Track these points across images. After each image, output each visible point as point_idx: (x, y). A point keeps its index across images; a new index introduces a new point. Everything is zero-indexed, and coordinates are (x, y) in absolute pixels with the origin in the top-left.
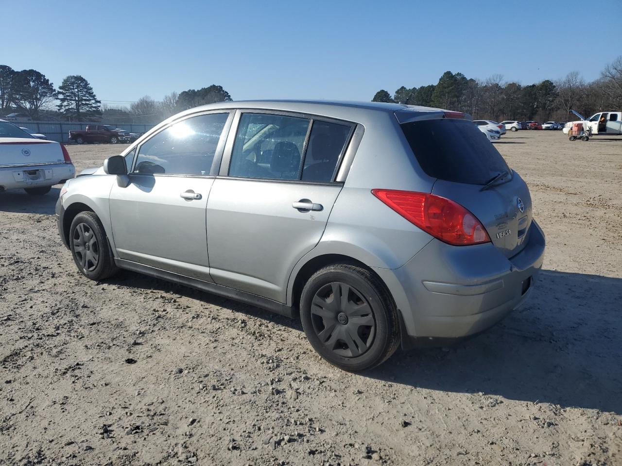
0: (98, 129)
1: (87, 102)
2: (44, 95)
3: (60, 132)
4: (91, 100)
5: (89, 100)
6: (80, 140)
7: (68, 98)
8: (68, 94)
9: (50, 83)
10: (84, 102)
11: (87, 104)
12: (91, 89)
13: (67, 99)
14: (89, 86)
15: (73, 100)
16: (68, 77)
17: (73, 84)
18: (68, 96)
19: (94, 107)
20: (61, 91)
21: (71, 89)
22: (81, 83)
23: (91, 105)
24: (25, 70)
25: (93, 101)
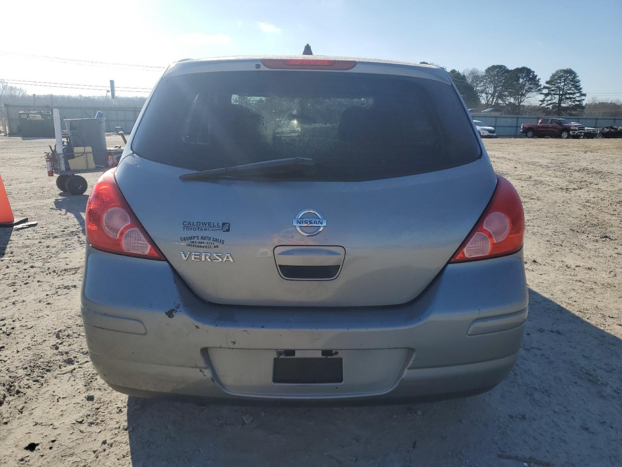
0: (551, 123)
1: (571, 96)
2: (529, 90)
3: (515, 125)
4: (576, 93)
5: (574, 93)
6: (530, 134)
7: (552, 92)
8: (553, 88)
9: (537, 78)
10: (568, 96)
11: (570, 98)
12: (579, 81)
13: (551, 94)
14: (578, 78)
15: (557, 94)
16: (557, 72)
17: (560, 78)
18: (553, 90)
19: (577, 101)
20: (547, 85)
21: (558, 83)
22: (569, 76)
23: (574, 98)
24: (518, 68)
25: (578, 95)
